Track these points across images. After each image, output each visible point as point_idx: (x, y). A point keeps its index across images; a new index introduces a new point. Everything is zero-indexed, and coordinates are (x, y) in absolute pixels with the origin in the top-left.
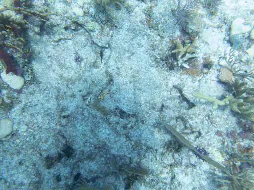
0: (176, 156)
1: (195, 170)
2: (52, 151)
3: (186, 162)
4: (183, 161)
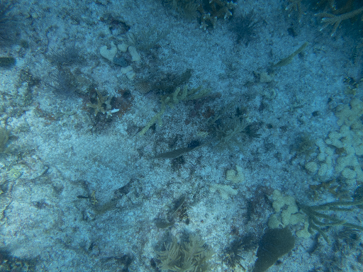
1: (204, 158)
3: (195, 161)
4: (193, 163)
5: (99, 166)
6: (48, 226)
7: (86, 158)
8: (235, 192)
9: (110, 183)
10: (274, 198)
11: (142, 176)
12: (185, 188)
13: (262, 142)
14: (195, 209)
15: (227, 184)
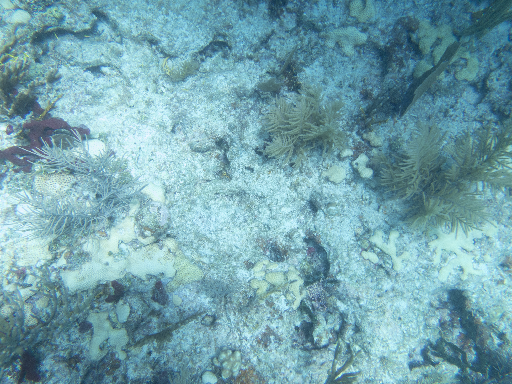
5: (167, 14)
6: (111, 102)
8: (363, 37)
9: (185, 39)
10: (421, 34)
11: (229, 27)
12: (291, 43)
14: (308, 71)
15: (352, 25)
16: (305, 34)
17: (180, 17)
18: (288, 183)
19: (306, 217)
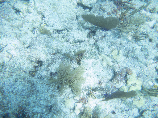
0: (95, 37)
1: (106, 38)
2: (30, 67)
3: (100, 36)
4: (99, 37)
5: (54, 12)
6: (14, 24)
7: (50, 4)
8: (111, 64)
9: (54, 23)
10: (131, 78)
11: (71, 29)
12: (88, 48)
13: (141, 47)
14: (86, 60)
15: (110, 57)
16: (95, 49)
17: (58, 16)
18: (51, 93)
19: (46, 110)
